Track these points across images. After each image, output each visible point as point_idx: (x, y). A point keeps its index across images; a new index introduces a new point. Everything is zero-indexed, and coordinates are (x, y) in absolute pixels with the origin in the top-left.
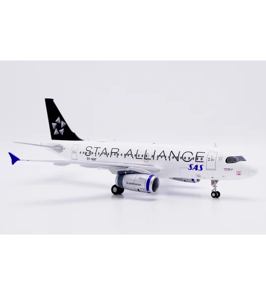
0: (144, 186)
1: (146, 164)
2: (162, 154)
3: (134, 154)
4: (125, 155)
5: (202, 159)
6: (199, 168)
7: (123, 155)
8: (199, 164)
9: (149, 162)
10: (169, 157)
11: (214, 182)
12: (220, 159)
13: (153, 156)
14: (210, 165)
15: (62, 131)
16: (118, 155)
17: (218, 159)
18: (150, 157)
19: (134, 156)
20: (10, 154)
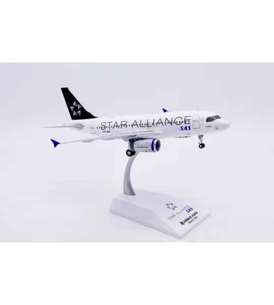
0: (150, 148)
1: (149, 130)
2: (160, 122)
3: (138, 123)
4: (132, 125)
5: (189, 122)
6: (188, 128)
7: (131, 125)
8: (187, 125)
9: (151, 129)
10: (165, 123)
11: (201, 137)
12: (202, 120)
13: (153, 124)
14: (196, 125)
15: (79, 112)
16: (127, 126)
17: (200, 120)
18: (151, 125)
19: (138, 125)
20: (52, 140)
